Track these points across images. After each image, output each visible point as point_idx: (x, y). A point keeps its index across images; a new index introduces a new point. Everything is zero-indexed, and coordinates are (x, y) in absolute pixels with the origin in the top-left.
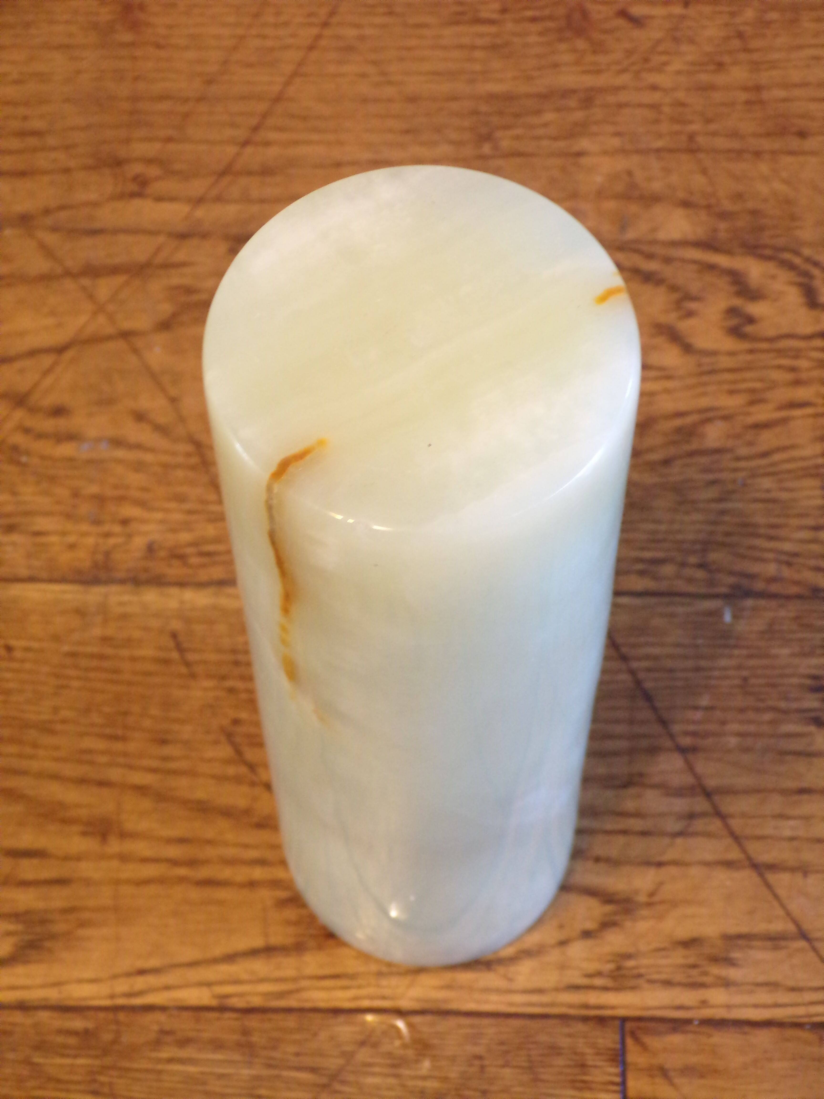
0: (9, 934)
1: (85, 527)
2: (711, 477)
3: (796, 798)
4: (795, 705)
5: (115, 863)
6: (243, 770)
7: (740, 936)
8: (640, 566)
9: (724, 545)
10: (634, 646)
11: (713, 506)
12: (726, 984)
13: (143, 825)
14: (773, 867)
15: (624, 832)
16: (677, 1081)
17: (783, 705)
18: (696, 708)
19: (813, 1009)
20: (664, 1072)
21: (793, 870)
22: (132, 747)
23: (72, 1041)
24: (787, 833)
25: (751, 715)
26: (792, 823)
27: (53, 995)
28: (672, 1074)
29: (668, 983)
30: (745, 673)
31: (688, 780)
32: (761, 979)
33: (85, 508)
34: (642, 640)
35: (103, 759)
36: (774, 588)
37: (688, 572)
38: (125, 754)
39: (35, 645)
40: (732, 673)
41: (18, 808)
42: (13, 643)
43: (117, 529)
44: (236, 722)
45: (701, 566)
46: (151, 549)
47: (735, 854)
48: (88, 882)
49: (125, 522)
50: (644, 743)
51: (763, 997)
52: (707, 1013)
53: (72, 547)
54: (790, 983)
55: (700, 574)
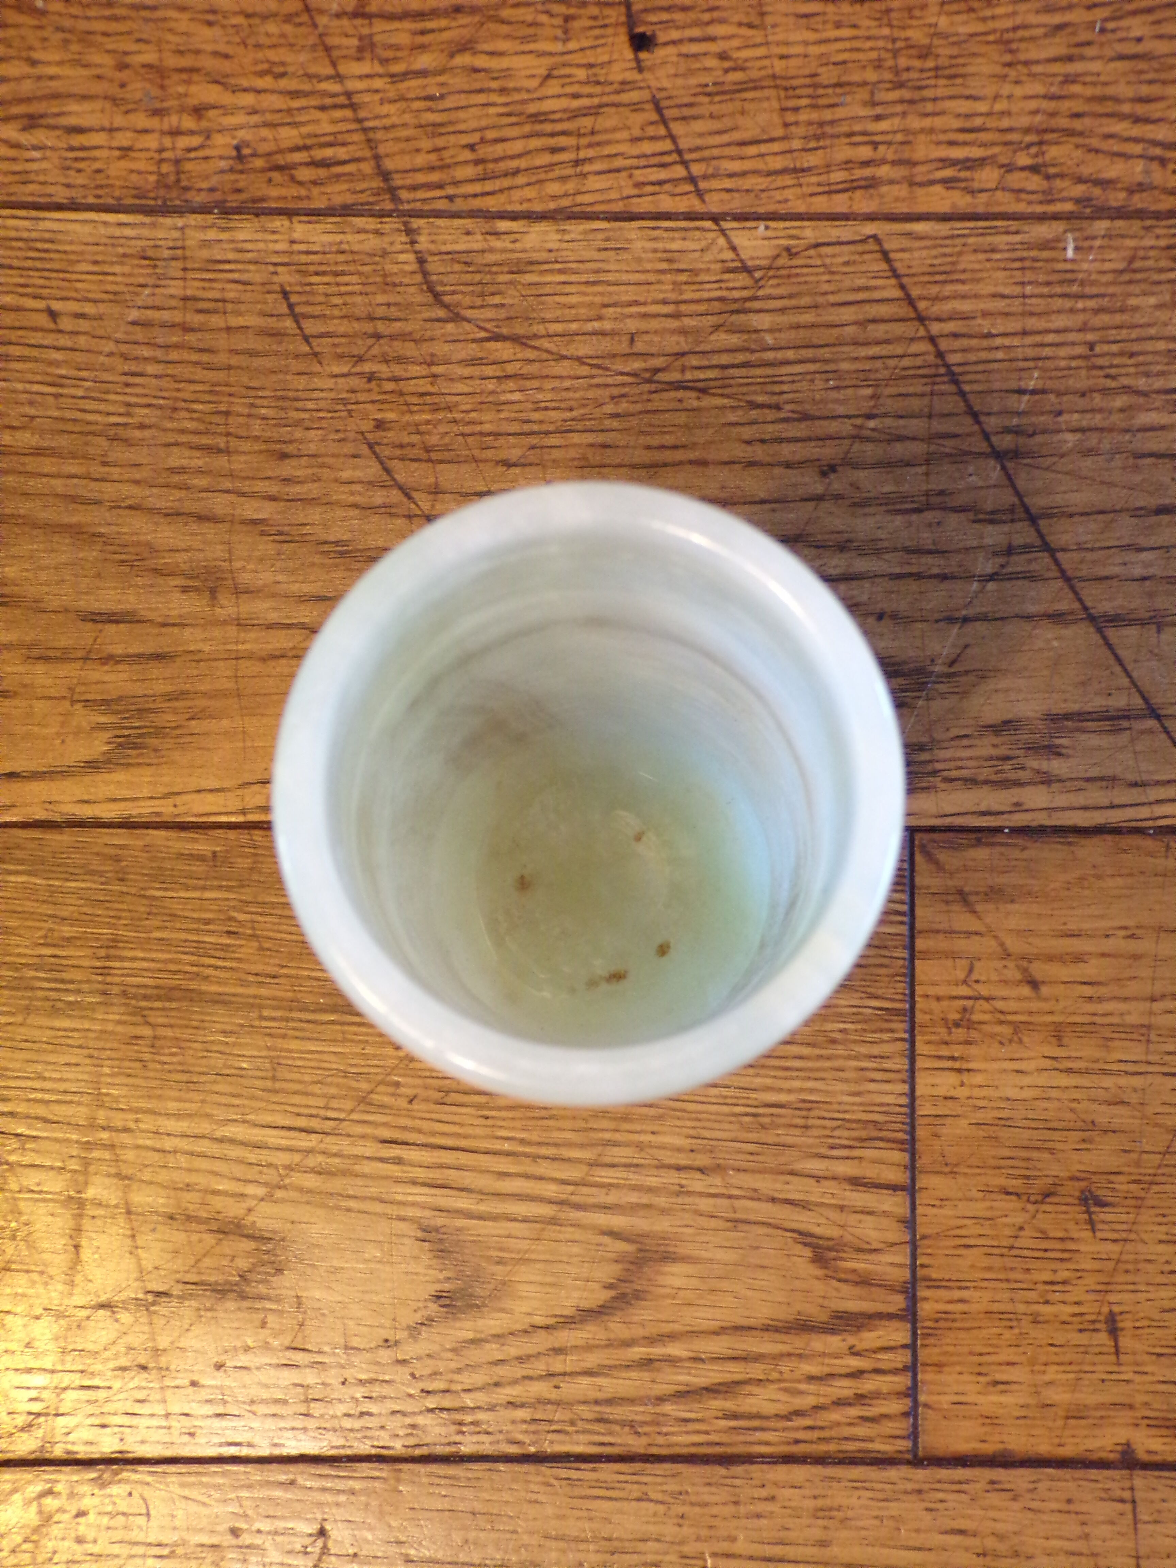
0: (100, 727)
1: (141, 120)
2: (1057, 19)
3: (1154, 519)
4: (1159, 384)
5: (232, 631)
6: (395, 496)
7: (1067, 716)
8: (948, 173)
9: (1071, 133)
10: (936, 299)
11: (1057, 68)
12: (1047, 780)
13: (266, 577)
14: (1116, 620)
15: (918, 576)
16: (979, 908)
17: (1141, 383)
18: (1021, 392)
19: (1160, 810)
20: (963, 897)
21: (1142, 623)
22: (239, 463)
23: (199, 868)
24: (1138, 571)
25: (1097, 400)
26: (1145, 556)
27: (166, 810)
28: (973, 898)
29: (971, 782)
30: (1090, 337)
31: (1008, 498)
32: (1094, 772)
33: (138, 88)
34: (948, 289)
35: (202, 482)
36: (1138, 201)
37: (1016, 179)
38: (231, 475)
39: (89, 309)
40: (1072, 337)
41: (91, 554)
42: (56, 306)
43: (188, 123)
44: (380, 425)
45: (1034, 169)
46: (239, 154)
47: (1066, 604)
48: (196, 657)
49: (198, 111)
50: (949, 446)
51: (1097, 795)
52: (1020, 819)
53: (126, 151)
54: (1131, 777)
55: (1035, 182)
